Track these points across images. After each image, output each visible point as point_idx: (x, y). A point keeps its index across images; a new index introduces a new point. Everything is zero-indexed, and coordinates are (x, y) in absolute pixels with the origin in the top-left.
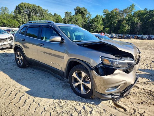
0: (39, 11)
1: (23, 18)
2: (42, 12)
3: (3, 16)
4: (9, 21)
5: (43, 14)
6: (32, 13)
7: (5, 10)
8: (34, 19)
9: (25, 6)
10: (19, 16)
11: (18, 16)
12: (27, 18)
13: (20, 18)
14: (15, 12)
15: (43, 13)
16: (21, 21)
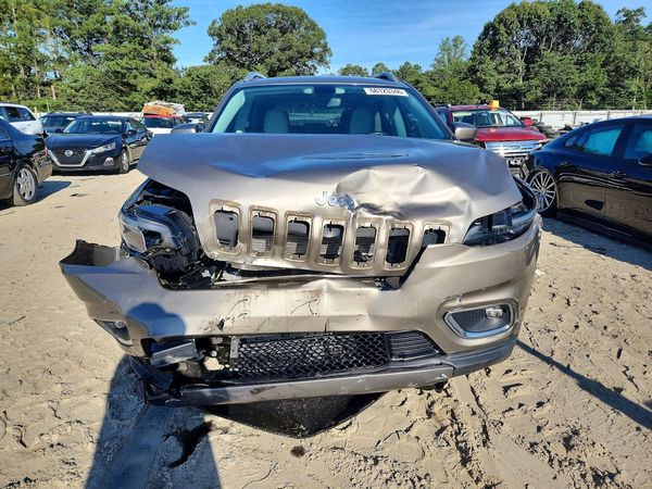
0: (585, 24)
1: (503, 68)
2: (597, 24)
3: (442, 71)
4: (446, 89)
5: (603, 37)
6: (549, 40)
7: (453, 48)
8: (548, 67)
9: (518, 16)
10: (490, 65)
11: (484, 66)
12: (520, 64)
13: (492, 72)
14: (479, 50)
15: (600, 32)
16: (492, 81)
